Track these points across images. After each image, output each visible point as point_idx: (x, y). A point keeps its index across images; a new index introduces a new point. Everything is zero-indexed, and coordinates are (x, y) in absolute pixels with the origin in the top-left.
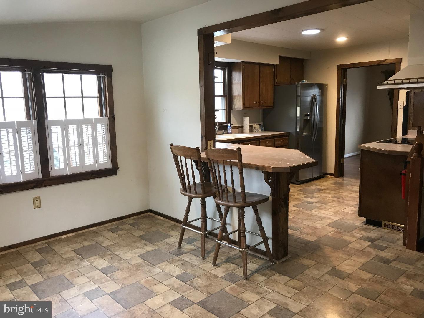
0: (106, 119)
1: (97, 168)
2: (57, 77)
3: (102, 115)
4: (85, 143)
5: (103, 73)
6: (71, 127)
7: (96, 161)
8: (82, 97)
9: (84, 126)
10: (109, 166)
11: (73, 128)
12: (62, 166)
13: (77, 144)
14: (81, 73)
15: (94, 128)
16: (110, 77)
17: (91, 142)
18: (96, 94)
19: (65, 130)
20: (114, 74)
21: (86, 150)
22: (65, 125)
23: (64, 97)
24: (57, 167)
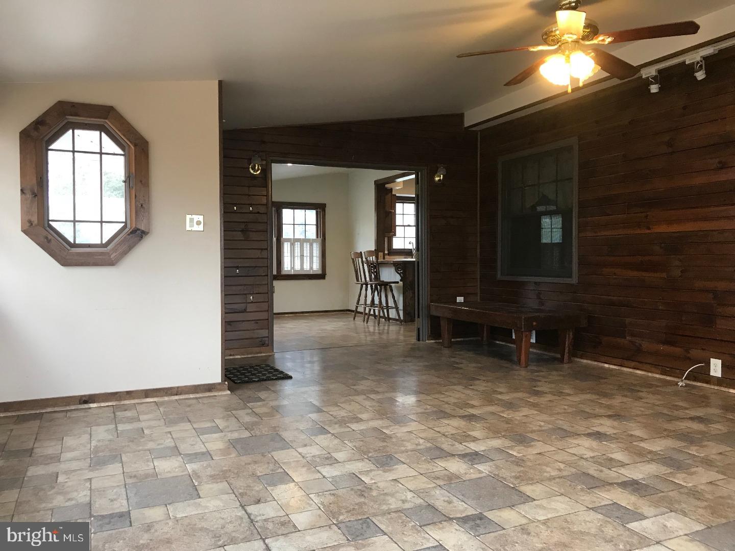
0: (320, 239)
1: (311, 273)
2: (291, 211)
3: (317, 237)
4: (305, 255)
5: (320, 208)
6: (296, 243)
7: (311, 268)
8: (305, 225)
9: (305, 244)
10: (320, 272)
11: (297, 245)
12: (289, 269)
13: (299, 255)
14: (305, 209)
15: (311, 245)
16: (324, 210)
17: (308, 255)
18: (315, 223)
19: (292, 245)
20: (327, 209)
21: (305, 258)
22: (293, 242)
23: (294, 224)
24: (286, 269)
